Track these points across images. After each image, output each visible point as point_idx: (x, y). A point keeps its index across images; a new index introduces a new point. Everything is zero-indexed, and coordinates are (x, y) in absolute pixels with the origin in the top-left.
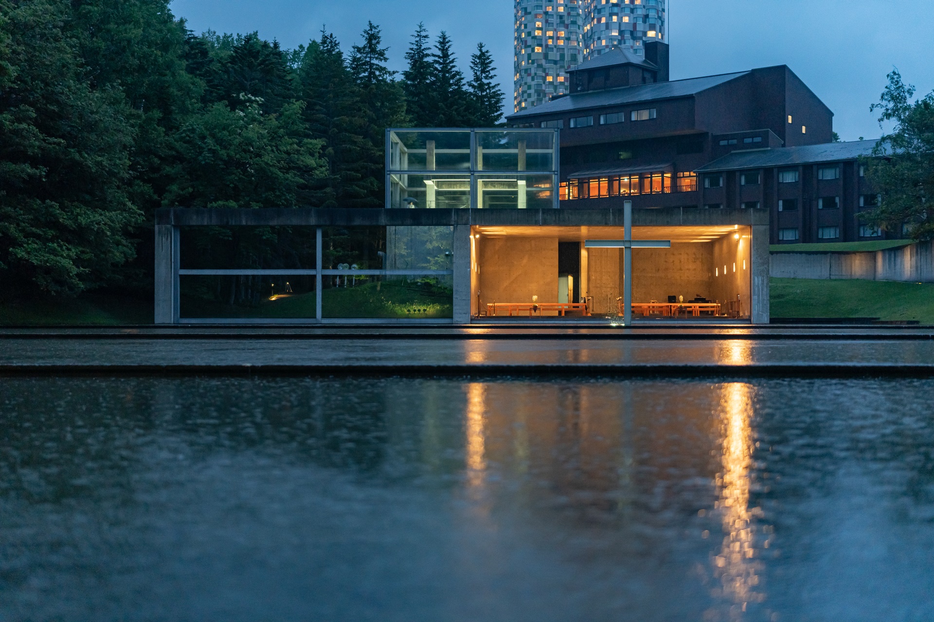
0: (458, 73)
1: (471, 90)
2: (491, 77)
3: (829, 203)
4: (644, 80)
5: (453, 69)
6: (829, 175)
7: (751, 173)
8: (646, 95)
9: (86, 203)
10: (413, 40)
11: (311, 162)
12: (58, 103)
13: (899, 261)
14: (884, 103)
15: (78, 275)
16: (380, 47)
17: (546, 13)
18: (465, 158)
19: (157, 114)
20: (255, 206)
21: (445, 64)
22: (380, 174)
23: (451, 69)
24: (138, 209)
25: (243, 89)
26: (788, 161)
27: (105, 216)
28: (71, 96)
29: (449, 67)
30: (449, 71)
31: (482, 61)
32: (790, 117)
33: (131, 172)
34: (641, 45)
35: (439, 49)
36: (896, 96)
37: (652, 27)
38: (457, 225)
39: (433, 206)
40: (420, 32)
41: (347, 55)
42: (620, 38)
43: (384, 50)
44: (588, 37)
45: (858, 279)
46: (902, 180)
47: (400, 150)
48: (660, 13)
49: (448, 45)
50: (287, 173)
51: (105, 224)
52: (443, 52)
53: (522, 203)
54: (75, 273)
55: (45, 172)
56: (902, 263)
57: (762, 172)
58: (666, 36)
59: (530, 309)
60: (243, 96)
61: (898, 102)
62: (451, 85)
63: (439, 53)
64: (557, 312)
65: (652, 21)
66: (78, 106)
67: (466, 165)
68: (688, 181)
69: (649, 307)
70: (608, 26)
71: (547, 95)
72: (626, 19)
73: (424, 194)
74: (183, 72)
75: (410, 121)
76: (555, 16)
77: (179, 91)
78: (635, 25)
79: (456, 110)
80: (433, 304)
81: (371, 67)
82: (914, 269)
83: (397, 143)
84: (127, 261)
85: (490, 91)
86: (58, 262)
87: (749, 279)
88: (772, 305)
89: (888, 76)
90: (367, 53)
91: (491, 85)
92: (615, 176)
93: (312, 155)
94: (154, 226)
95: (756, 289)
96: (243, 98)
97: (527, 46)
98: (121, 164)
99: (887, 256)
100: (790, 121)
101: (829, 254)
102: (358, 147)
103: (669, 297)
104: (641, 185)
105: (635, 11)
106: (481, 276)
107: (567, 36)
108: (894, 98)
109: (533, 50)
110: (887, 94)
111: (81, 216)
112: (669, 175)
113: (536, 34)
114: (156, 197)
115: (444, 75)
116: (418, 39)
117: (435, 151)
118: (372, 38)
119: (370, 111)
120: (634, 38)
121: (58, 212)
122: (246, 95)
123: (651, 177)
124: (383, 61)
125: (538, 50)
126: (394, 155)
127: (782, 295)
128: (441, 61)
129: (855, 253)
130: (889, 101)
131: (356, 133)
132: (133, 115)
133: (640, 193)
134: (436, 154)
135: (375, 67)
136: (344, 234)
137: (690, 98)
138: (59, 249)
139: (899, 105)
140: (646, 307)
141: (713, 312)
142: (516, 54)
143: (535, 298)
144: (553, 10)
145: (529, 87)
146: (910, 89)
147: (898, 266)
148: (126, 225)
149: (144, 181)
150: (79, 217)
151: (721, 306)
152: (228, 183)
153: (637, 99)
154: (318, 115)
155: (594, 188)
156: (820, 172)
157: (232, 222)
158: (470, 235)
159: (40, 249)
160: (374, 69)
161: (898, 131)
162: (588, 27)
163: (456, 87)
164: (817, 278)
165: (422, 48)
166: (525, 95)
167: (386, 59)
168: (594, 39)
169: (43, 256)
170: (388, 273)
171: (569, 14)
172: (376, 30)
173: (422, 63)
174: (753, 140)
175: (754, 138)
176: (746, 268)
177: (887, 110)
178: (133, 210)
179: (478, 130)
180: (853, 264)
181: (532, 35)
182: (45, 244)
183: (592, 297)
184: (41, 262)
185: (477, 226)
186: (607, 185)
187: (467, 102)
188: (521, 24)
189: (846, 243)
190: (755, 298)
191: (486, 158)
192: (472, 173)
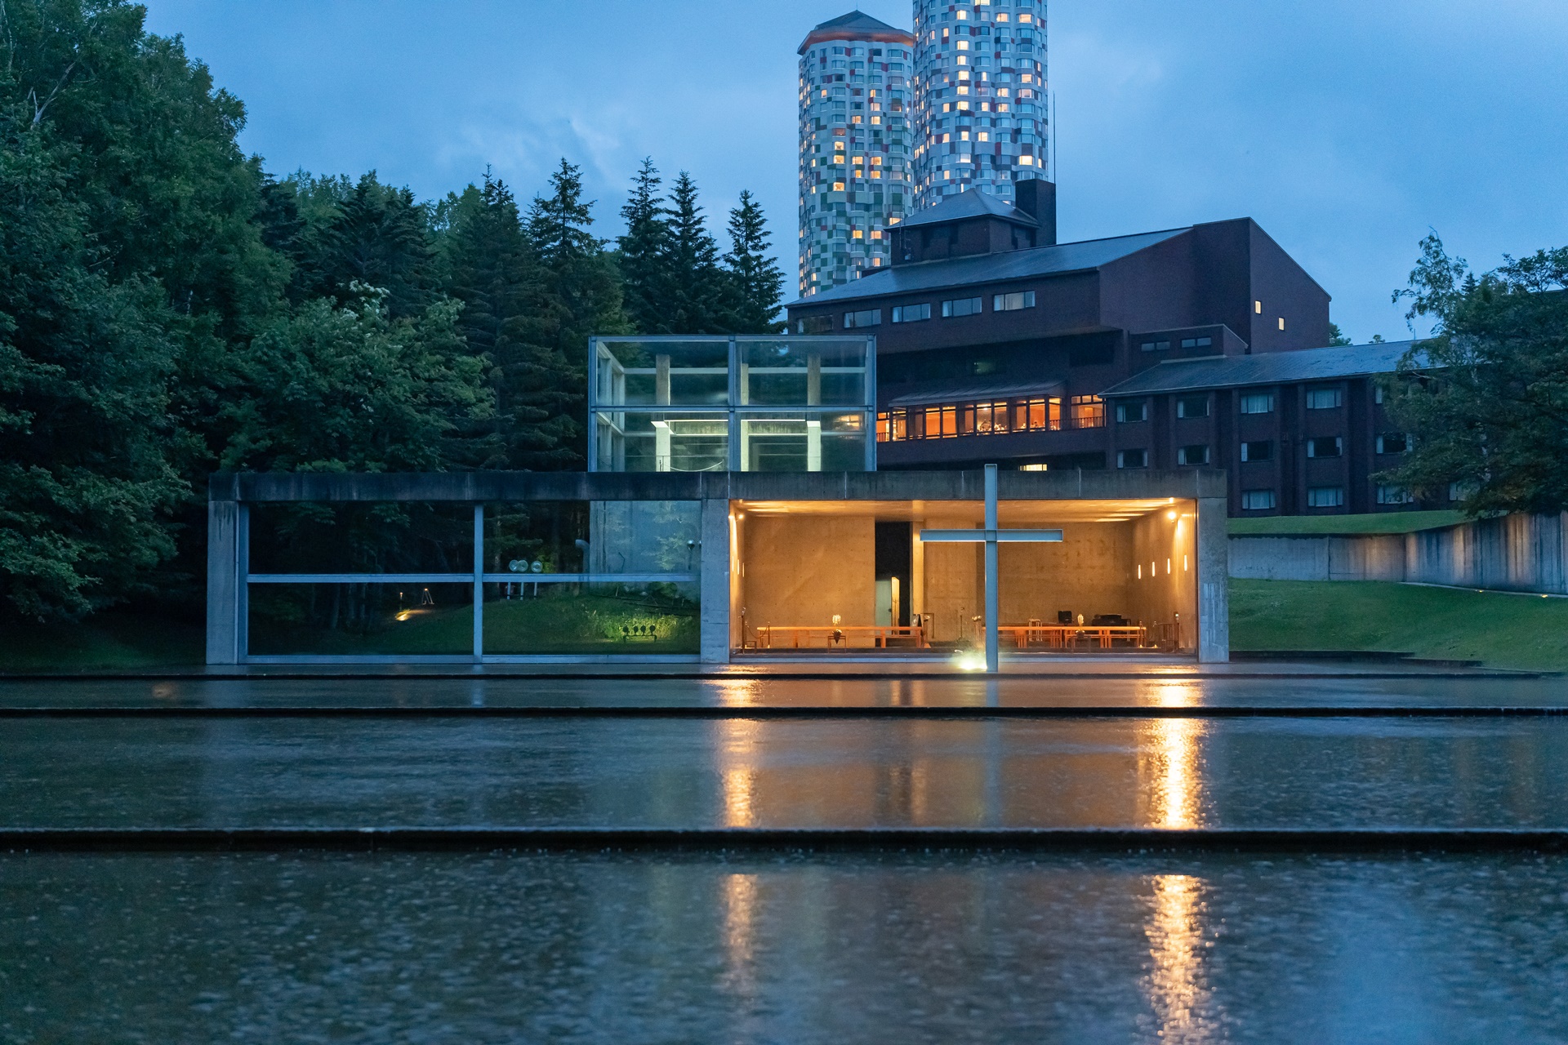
0: (708, 241)
1: (730, 268)
2: (763, 247)
3: (1326, 447)
4: (1015, 243)
5: (700, 234)
6: (1325, 401)
7: (1194, 399)
8: (1018, 267)
9: (96, 467)
10: (635, 186)
11: (468, 393)
12: (55, 307)
13: (1444, 551)
14: (1415, 288)
15: (83, 590)
16: (579, 201)
17: (852, 127)
18: (720, 384)
19: (214, 318)
20: (373, 468)
21: (686, 226)
22: (580, 410)
23: (696, 234)
24: (180, 477)
25: (358, 274)
26: (1256, 378)
27: (128, 491)
28: (75, 296)
29: (693, 231)
30: (692, 238)
31: (748, 221)
32: (1258, 304)
33: (170, 416)
34: (1009, 178)
35: (678, 201)
36: (1435, 277)
37: (1027, 150)
38: (708, 498)
39: (667, 468)
40: (646, 173)
41: (525, 213)
42: (973, 167)
43: (586, 206)
44: (920, 167)
45: (1375, 581)
46: (1450, 418)
47: (613, 370)
48: (1040, 125)
49: (691, 194)
50: (427, 412)
51: (127, 503)
52: (683, 207)
53: (814, 463)
54: (77, 585)
55: (30, 419)
56: (1450, 555)
57: (1212, 397)
58: (1050, 165)
59: (829, 638)
60: (355, 286)
61: (1439, 287)
62: (696, 260)
63: (677, 208)
64: (873, 640)
65: (1026, 139)
66: (85, 311)
67: (722, 396)
68: (1089, 411)
69: (1027, 632)
70: (953, 148)
71: (854, 261)
72: (984, 137)
73: (652, 442)
74: (257, 246)
75: (631, 320)
76: (866, 132)
77: (250, 277)
78: (998, 146)
79: (704, 302)
80: (667, 614)
81: (565, 234)
82: (1471, 565)
83: (608, 360)
84: (161, 562)
85: (761, 269)
86: (49, 567)
87: (1194, 588)
88: (1232, 628)
89: (1421, 243)
90: (559, 211)
91: (762, 260)
92: (968, 402)
93: (469, 381)
94: (207, 501)
95: (1207, 605)
96: (355, 289)
97: (819, 182)
98: (155, 404)
99: (1425, 542)
100: (1258, 310)
101: (1327, 539)
102: (544, 366)
103: (1060, 613)
104: (1011, 418)
105: (998, 122)
106: (746, 581)
107: (885, 165)
108: (1432, 280)
109: (830, 187)
110: (1419, 273)
111: (88, 491)
112: (1057, 401)
113: (835, 161)
114: (210, 455)
115: (685, 245)
116: (642, 184)
117: (670, 371)
118: (567, 186)
119: (564, 305)
120: (997, 166)
121: (51, 484)
122: (360, 283)
123: (1028, 405)
124: (585, 223)
125: (838, 187)
126: (603, 378)
127: (1250, 610)
128: (680, 221)
129: (1370, 536)
130: (1424, 285)
131: (538, 343)
132: (177, 322)
133: (1010, 430)
134: (672, 376)
135: (571, 233)
136: (518, 511)
137: (1092, 272)
138: (51, 547)
139: (1441, 292)
140: (1023, 633)
141: (1133, 640)
142: (802, 195)
143: (836, 618)
144: (863, 121)
145: (824, 249)
146: (1458, 266)
147: (1444, 560)
148: (162, 503)
149: (193, 429)
150: (85, 493)
151: (1147, 631)
152: (329, 431)
153: (1003, 275)
154: (477, 314)
155: (933, 421)
156: (1310, 397)
157: (336, 497)
158: (729, 513)
159: (20, 547)
160: (570, 237)
161: (1439, 334)
162: (922, 150)
163: (705, 264)
164: (1307, 579)
165: (650, 199)
166: (818, 262)
167: (589, 221)
168: (930, 169)
169: (25, 558)
170: (593, 578)
171: (889, 128)
172: (574, 174)
173: (649, 224)
174: (1196, 342)
175: (1199, 340)
176: (1189, 569)
177: (1421, 299)
178: (172, 479)
179: (740, 339)
180: (1368, 556)
181: (829, 163)
182: (29, 539)
183: (932, 615)
184: (21, 568)
185: (741, 501)
186: (954, 416)
187: (723, 288)
188: (809, 146)
189: (1354, 516)
190: (1204, 619)
191: (754, 380)
192: (732, 409)
